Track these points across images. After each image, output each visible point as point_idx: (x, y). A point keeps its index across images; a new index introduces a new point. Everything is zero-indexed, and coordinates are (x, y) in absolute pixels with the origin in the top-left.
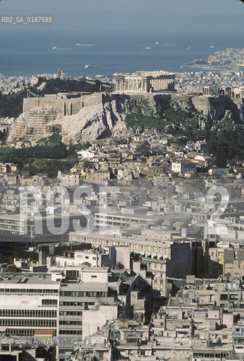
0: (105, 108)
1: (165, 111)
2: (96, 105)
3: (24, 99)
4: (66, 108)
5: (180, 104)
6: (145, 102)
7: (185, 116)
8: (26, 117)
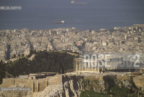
0: (65, 87)
1: (112, 88)
2: (57, 84)
3: (3, 79)
4: (35, 86)
5: (123, 82)
6: (96, 81)
7: (127, 92)
8: (4, 93)
